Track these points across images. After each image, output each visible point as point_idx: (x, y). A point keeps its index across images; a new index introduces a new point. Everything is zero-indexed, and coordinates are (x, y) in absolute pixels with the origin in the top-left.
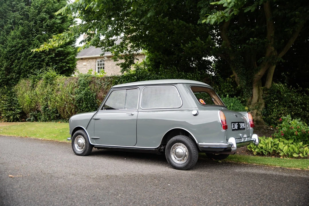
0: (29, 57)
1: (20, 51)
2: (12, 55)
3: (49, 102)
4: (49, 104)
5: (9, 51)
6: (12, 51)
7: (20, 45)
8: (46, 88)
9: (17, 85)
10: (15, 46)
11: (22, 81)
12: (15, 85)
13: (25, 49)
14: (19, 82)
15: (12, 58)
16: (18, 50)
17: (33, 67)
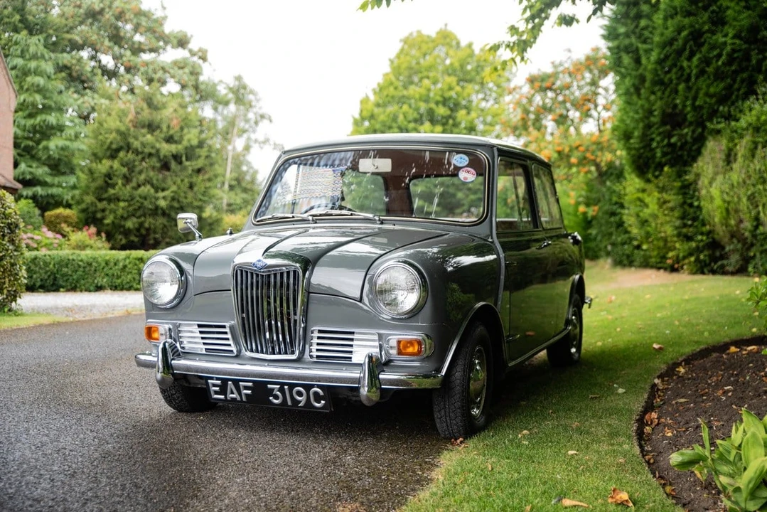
0: (714, 65)
1: (687, 52)
2: (669, 72)
3: (760, 208)
4: (762, 214)
5: (660, 62)
6: (667, 57)
7: (684, 33)
8: (752, 161)
9: (700, 158)
10: (671, 42)
11: (710, 144)
12: (694, 159)
13: (702, 44)
14: (703, 151)
15: (671, 81)
16: (684, 49)
17: (732, 94)
